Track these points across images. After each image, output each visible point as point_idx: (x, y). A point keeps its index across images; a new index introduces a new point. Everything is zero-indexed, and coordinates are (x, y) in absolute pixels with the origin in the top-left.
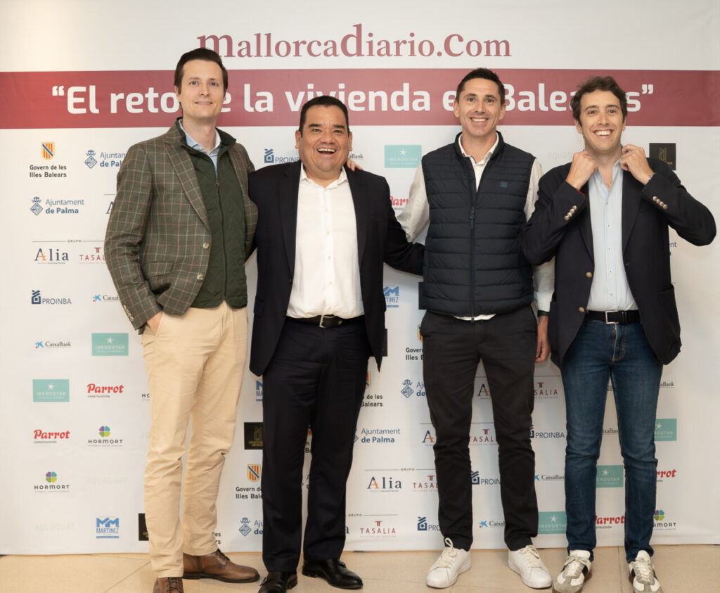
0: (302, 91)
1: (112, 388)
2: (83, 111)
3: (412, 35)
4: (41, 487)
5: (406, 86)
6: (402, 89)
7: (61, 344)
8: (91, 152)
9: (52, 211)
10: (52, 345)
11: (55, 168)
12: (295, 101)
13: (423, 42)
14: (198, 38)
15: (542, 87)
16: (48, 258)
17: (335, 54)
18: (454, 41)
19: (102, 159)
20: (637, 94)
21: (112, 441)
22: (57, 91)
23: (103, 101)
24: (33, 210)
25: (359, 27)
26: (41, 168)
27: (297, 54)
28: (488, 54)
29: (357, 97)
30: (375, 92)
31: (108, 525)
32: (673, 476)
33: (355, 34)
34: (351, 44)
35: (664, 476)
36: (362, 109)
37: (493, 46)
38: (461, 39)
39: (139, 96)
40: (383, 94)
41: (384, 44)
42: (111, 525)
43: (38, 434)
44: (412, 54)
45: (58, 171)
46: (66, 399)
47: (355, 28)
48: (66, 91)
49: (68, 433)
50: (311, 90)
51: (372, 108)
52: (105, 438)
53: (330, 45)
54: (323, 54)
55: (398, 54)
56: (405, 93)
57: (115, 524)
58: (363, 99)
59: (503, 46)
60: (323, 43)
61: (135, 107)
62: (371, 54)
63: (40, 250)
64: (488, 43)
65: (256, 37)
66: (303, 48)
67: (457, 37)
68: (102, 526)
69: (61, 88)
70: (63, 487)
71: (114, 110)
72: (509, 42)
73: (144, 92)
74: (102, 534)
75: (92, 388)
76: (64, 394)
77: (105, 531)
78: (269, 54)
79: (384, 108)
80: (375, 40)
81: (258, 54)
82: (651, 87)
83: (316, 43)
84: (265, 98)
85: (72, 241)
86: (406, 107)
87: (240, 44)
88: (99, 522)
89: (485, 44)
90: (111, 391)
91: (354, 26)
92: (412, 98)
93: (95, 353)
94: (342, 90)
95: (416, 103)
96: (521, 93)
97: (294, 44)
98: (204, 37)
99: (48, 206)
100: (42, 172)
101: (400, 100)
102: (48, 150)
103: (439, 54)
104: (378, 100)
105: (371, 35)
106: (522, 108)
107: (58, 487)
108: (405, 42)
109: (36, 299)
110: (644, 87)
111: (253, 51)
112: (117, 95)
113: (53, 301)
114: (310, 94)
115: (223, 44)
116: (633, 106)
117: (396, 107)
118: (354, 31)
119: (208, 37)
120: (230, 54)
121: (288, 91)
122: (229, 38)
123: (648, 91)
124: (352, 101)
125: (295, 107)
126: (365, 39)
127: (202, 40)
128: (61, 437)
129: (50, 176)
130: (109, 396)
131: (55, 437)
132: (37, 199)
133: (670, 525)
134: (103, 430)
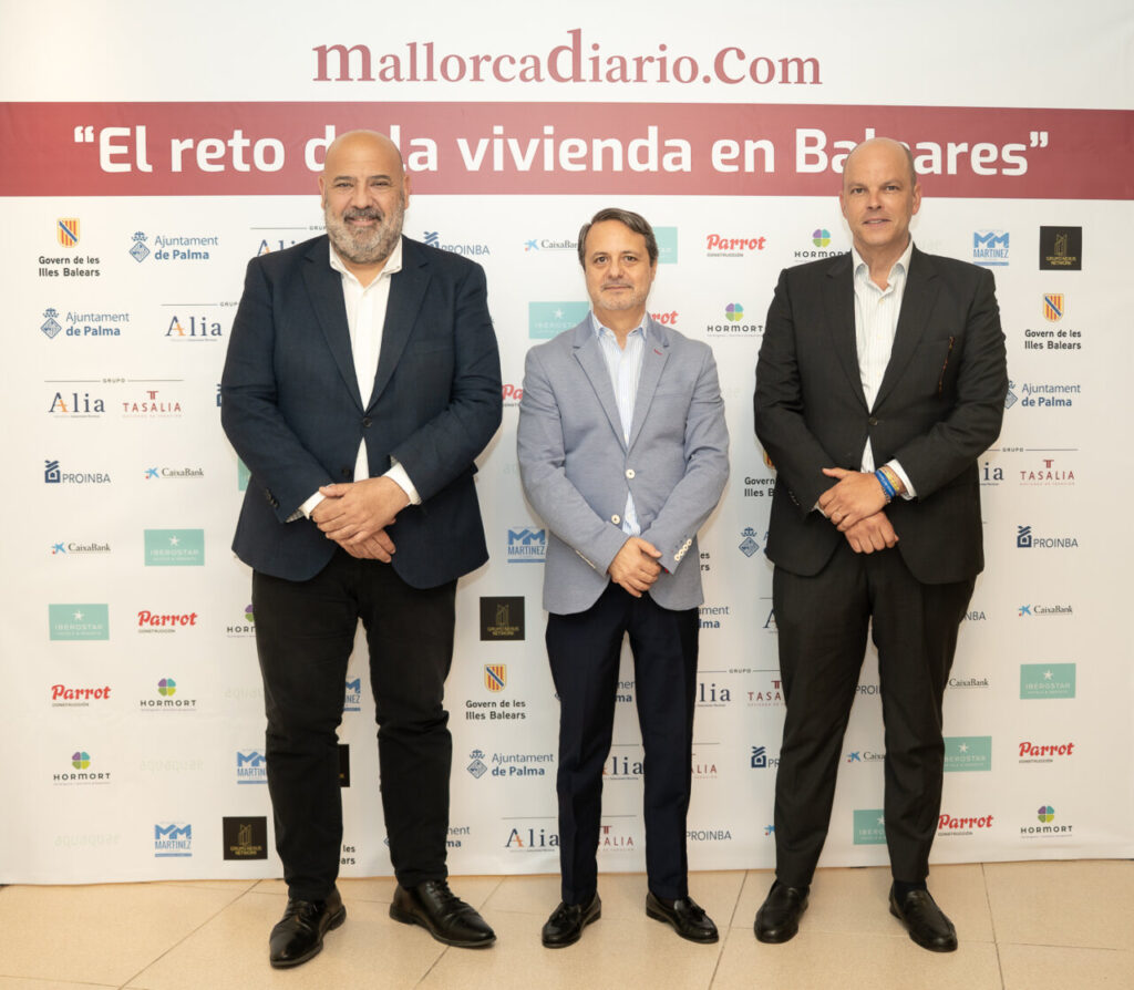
0: (484, 137)
1: (178, 617)
2: (126, 168)
3: (663, 48)
4: (65, 777)
5: (653, 131)
6: (646, 137)
7: (94, 548)
8: (140, 236)
9: (77, 332)
10: (79, 549)
11: (81, 261)
12: (473, 153)
13: (680, 59)
14: (315, 49)
16: (71, 407)
17: (537, 77)
18: (731, 57)
19: (159, 246)
20: (1022, 147)
21: (178, 703)
22: (82, 135)
23: (159, 153)
24: (45, 329)
25: (576, 34)
26: (58, 261)
27: (477, 77)
28: (785, 80)
29: (574, 149)
30: (603, 140)
31: (173, 836)
32: (1069, 753)
33: (571, 46)
34: (565, 61)
35: (1056, 753)
36: (582, 167)
37: (793, 68)
38: (741, 55)
39: (218, 144)
40: (615, 144)
41: (617, 63)
42: (178, 835)
43: (59, 691)
44: (663, 78)
45: (85, 266)
46: (104, 635)
47: (571, 35)
48: (97, 134)
49: (107, 690)
50: (499, 136)
51: (598, 166)
52: (167, 698)
53: (530, 62)
54: (518, 78)
55: (640, 78)
56: (652, 142)
57: (185, 835)
58: (582, 152)
59: (808, 68)
60: (518, 60)
62: (596, 78)
63: (58, 395)
64: (785, 62)
65: (408, 48)
66: (486, 68)
67: (734, 52)
68: (165, 838)
69: (89, 129)
70: (101, 776)
71: (177, 166)
72: (818, 59)
73: (226, 136)
74: (164, 851)
75: (145, 617)
76: (100, 627)
77: (169, 845)
78: (430, 77)
79: (618, 166)
80: (603, 55)
81: (413, 77)
82: (1044, 136)
83: (507, 59)
84: (424, 149)
85: (109, 380)
86: (652, 165)
87: (383, 60)
88: (159, 831)
89: (780, 64)
90: (176, 622)
91: (569, 32)
92: (663, 151)
93: (149, 561)
94: (549, 137)
95: (668, 158)
96: (838, 145)
97: (472, 61)
98: (325, 47)
100: (60, 268)
101: (643, 155)
102: (69, 232)
103: (707, 79)
104: (608, 153)
105: (596, 47)
106: (837, 168)
107: (93, 776)
108: (651, 59)
109: (53, 475)
110: (1034, 136)
111: (405, 71)
112: (181, 141)
113: (79, 478)
114: (498, 144)
115: (355, 59)
116: (1016, 166)
117: (636, 166)
118: (568, 41)
119: (331, 49)
120: (366, 76)
121: (461, 137)
122: (365, 51)
123: (1040, 142)
124: (565, 156)
125: (473, 164)
126: (587, 53)
127: (322, 52)
128: (97, 697)
129: (73, 274)
130: (173, 631)
131: (87, 697)
132: (51, 312)
133: (1064, 829)
134: (164, 684)
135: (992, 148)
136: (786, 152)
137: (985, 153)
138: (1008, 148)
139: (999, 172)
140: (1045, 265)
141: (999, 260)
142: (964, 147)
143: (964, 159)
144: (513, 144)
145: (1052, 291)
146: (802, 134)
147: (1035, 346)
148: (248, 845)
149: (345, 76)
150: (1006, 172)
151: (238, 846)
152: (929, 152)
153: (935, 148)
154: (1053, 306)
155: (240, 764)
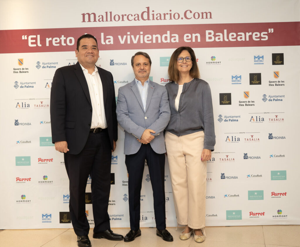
0: (125, 35)
2: (35, 45)
3: (171, 11)
4: (19, 201)
5: (168, 32)
6: (167, 34)
7: (27, 142)
8: (38, 62)
9: (23, 87)
10: (23, 142)
11: (24, 69)
12: (122, 39)
13: (175, 14)
14: (82, 14)
15: (225, 31)
16: (21, 106)
17: (138, 19)
18: (188, 12)
19: (43, 65)
20: (266, 33)
21: (48, 182)
22: (24, 37)
23: (43, 41)
24: (15, 86)
25: (148, 8)
26: (18, 69)
27: (123, 20)
28: (203, 18)
29: (148, 37)
30: (155, 35)
31: (47, 217)
32: (285, 195)
33: (147, 11)
34: (145, 16)
35: (282, 195)
36: (150, 42)
37: (205, 15)
38: (191, 12)
39: (58, 39)
40: (159, 36)
41: (159, 15)
42: (48, 217)
43: (18, 179)
44: (171, 19)
45: (25, 70)
46: (29, 164)
48: (28, 37)
49: (30, 178)
50: (129, 35)
51: (154, 41)
52: (45, 181)
53: (136, 16)
54: (133, 19)
55: (165, 19)
57: (50, 217)
58: (150, 38)
59: (209, 14)
60: (133, 15)
61: (56, 43)
62: (153, 19)
63: (18, 103)
64: (202, 13)
65: (105, 13)
66: (125, 18)
67: (189, 11)
68: (45, 217)
69: (26, 36)
70: (28, 201)
71: (47, 45)
72: (211, 13)
73: (60, 37)
74: (44, 221)
75: (40, 160)
76: (28, 162)
77: (46, 219)
78: (111, 20)
79: (159, 41)
80: (155, 13)
81: (107, 20)
82: (272, 30)
83: (130, 15)
84: (110, 38)
85: (31, 99)
86: (168, 41)
87: (99, 17)
88: (43, 215)
89: (201, 14)
90: (48, 161)
91: (146, 8)
92: (171, 37)
93: (41, 145)
94: (142, 34)
95: (172, 39)
96: (217, 34)
97: (122, 16)
98: (84, 14)
99: (21, 85)
100: (19, 71)
101: (166, 38)
102: (21, 62)
103: (182, 18)
104: (157, 38)
105: (153, 11)
106: (217, 40)
107: (26, 201)
108: (167, 14)
109: (17, 123)
110: (269, 30)
111: (105, 19)
112: (49, 38)
114: (129, 37)
115: (92, 17)
116: (265, 38)
117: (164, 41)
118: (146, 10)
119: (86, 14)
120: (95, 21)
121: (119, 35)
122: (94, 14)
123: (271, 31)
124: (146, 39)
125: (122, 42)
126: (151, 13)
127: (84, 15)
128: (27, 181)
129: (22, 72)
130: (47, 163)
131: (25, 181)
132: (16, 82)
133: (285, 216)
134: (45, 177)
135: (258, 33)
136: (203, 36)
137: (256, 35)
138: (262, 33)
139: (260, 39)
140: (274, 64)
141: (261, 63)
142: (250, 33)
143: (251, 37)
144: (132, 36)
145: (276, 70)
146: (207, 32)
147: (272, 85)
148: (66, 219)
149: (89, 21)
150: (262, 39)
151: (63, 219)
152: (241, 35)
153: (243, 34)
154: (276, 75)
155: (64, 198)
